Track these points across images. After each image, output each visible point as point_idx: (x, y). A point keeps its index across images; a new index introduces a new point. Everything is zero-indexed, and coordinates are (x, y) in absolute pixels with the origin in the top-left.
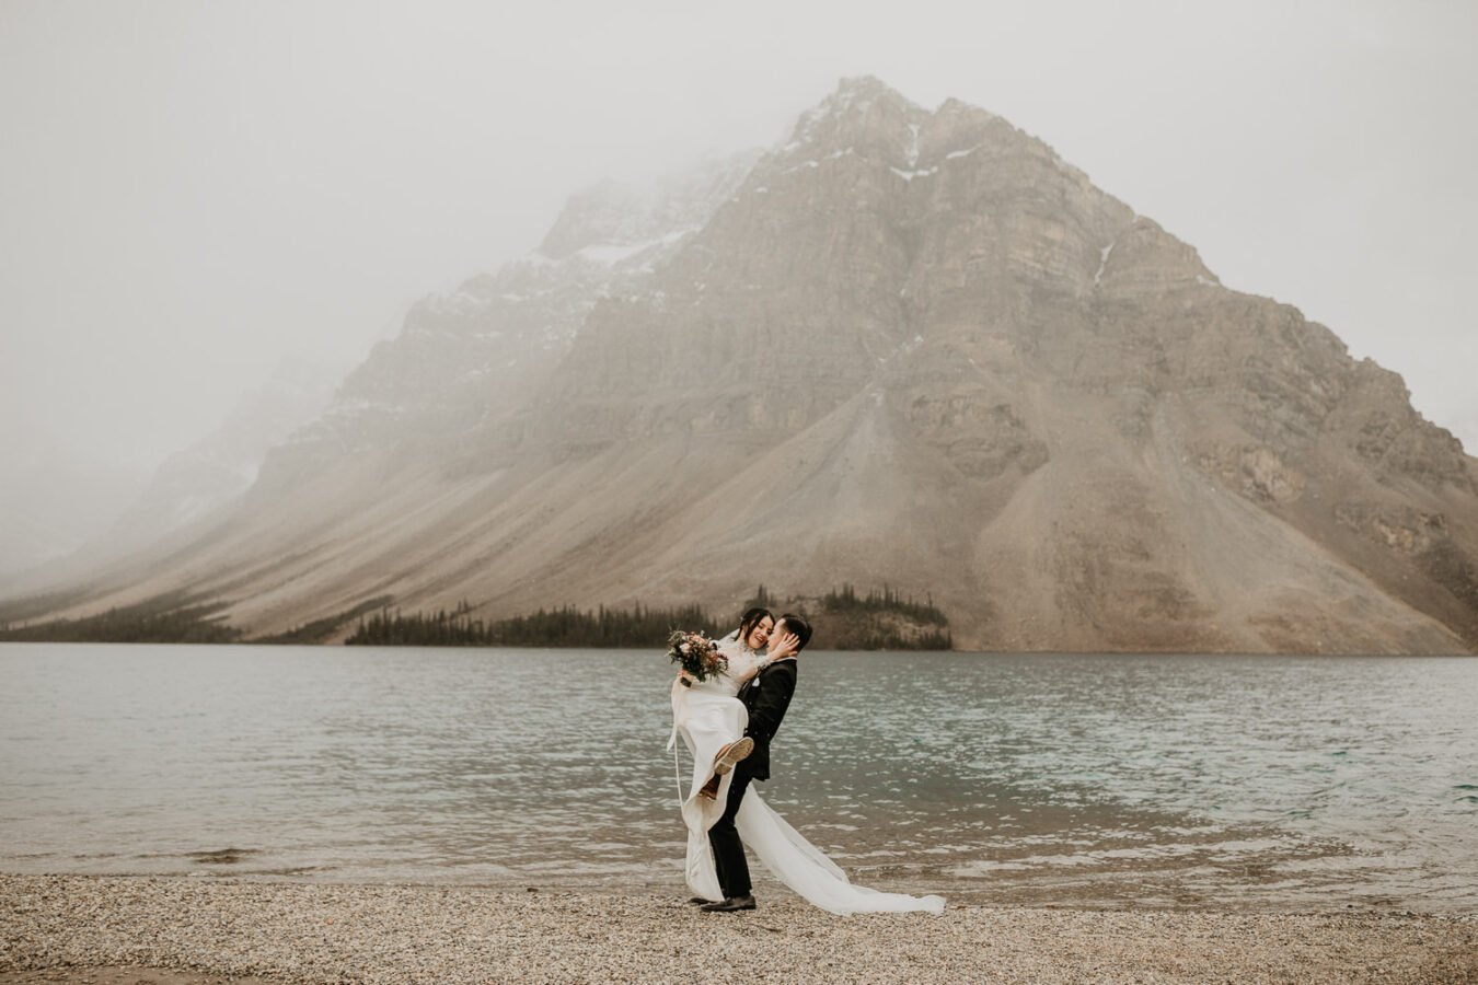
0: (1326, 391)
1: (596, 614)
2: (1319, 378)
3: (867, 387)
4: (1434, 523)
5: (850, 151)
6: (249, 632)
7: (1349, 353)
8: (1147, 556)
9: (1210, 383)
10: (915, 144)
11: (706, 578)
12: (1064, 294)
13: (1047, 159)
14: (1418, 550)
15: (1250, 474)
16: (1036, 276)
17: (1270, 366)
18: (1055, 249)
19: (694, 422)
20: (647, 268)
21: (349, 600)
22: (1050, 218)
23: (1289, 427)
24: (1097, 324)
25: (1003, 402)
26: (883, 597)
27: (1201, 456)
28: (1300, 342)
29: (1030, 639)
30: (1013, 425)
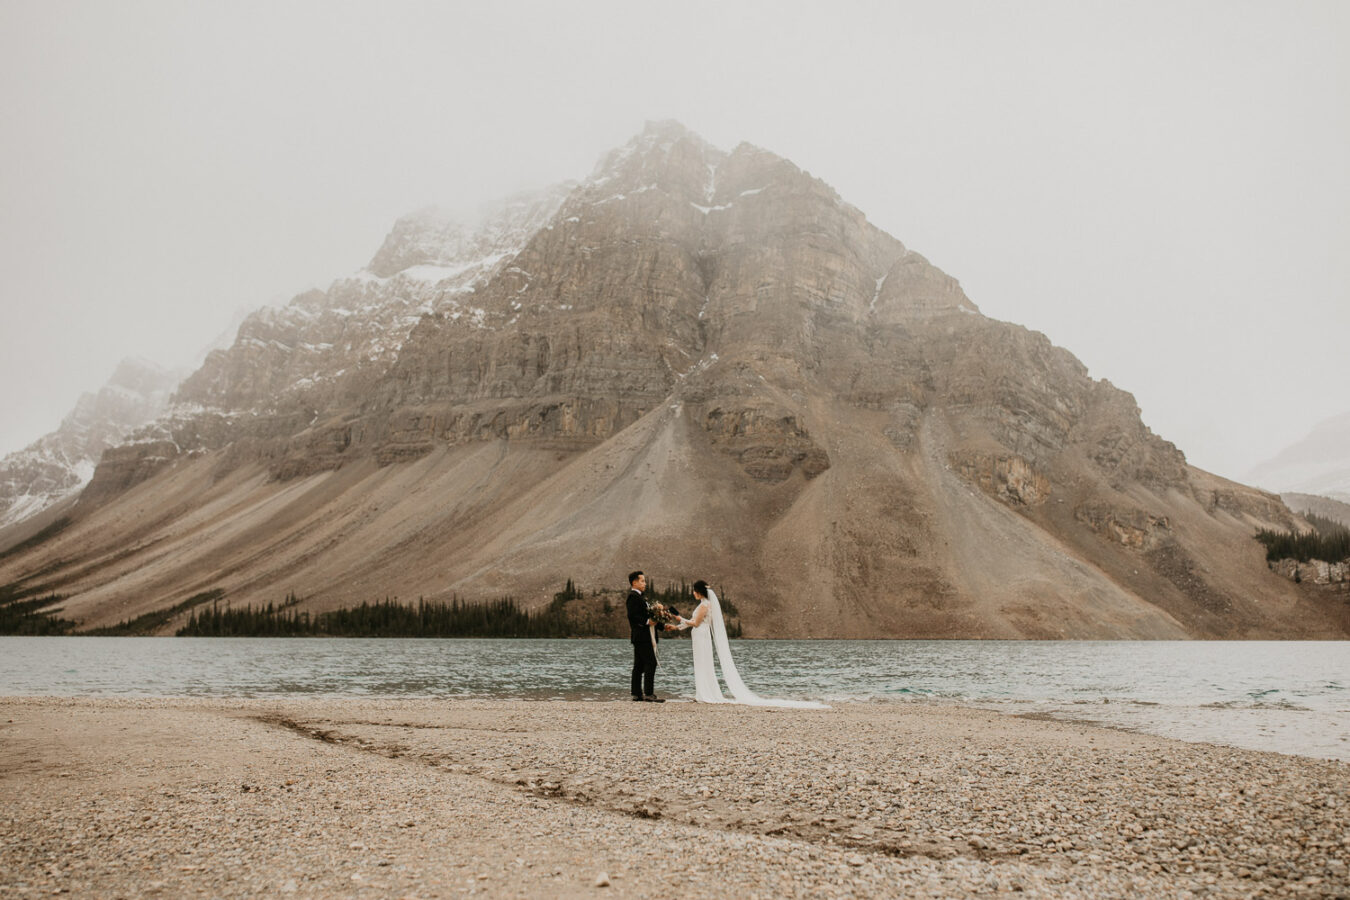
0: (1069, 407)
1: (416, 606)
2: (1063, 396)
3: (668, 399)
4: (1160, 525)
5: (654, 186)
6: (82, 624)
7: (1089, 375)
8: (914, 552)
9: (970, 400)
10: (712, 182)
11: (519, 572)
12: (844, 319)
13: (829, 200)
14: (1147, 548)
15: (1004, 480)
16: (819, 303)
17: (1021, 385)
18: (836, 279)
19: (510, 429)
20: (467, 287)
21: (180, 594)
22: (833, 251)
23: (1037, 439)
24: (872, 346)
25: (789, 414)
26: (680, 590)
27: (962, 464)
28: (1047, 365)
29: (811, 627)
30: (797, 435)
